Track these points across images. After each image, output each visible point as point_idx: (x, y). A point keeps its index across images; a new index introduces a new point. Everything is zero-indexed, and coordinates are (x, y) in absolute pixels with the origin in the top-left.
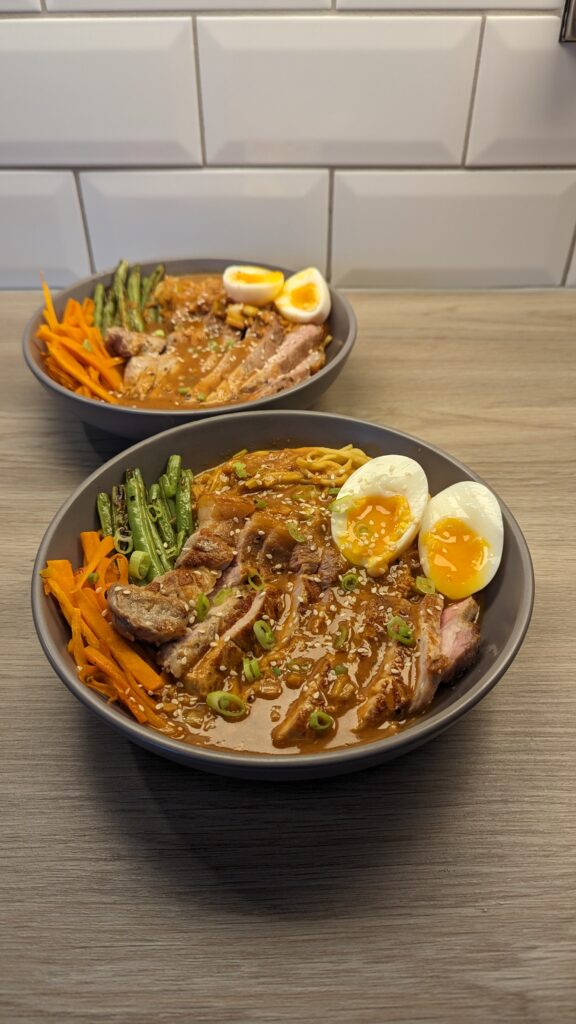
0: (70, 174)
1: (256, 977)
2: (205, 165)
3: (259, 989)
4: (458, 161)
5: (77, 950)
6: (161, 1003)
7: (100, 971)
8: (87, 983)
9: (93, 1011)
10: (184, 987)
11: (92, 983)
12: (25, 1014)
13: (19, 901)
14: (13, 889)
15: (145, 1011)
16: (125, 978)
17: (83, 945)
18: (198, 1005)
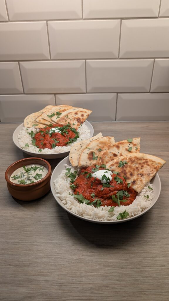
0: (54, 95)
1: (118, 281)
2: (86, 93)
4: (148, 91)
6: (98, 286)
8: (81, 281)
10: (102, 282)
12: (68, 287)
16: (89, 281)
18: (106, 286)
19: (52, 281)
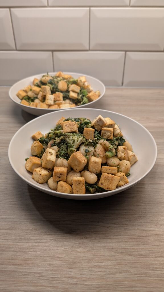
0: (51, 52)
1: (137, 275)
2: (89, 50)
3: (138, 278)
5: (78, 265)
6: (108, 282)
7: (86, 271)
8: (82, 275)
9: (86, 283)
11: (84, 275)
12: (64, 283)
13: (58, 250)
14: (55, 246)
15: (103, 284)
16: (95, 274)
17: (80, 263)
18: (119, 282)
19: (40, 273)
